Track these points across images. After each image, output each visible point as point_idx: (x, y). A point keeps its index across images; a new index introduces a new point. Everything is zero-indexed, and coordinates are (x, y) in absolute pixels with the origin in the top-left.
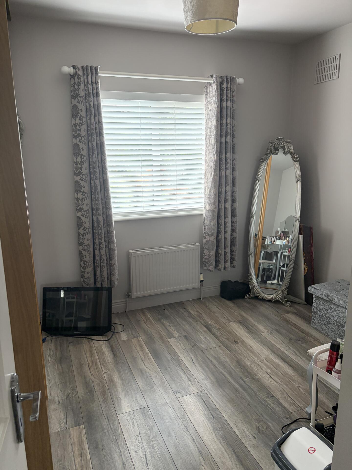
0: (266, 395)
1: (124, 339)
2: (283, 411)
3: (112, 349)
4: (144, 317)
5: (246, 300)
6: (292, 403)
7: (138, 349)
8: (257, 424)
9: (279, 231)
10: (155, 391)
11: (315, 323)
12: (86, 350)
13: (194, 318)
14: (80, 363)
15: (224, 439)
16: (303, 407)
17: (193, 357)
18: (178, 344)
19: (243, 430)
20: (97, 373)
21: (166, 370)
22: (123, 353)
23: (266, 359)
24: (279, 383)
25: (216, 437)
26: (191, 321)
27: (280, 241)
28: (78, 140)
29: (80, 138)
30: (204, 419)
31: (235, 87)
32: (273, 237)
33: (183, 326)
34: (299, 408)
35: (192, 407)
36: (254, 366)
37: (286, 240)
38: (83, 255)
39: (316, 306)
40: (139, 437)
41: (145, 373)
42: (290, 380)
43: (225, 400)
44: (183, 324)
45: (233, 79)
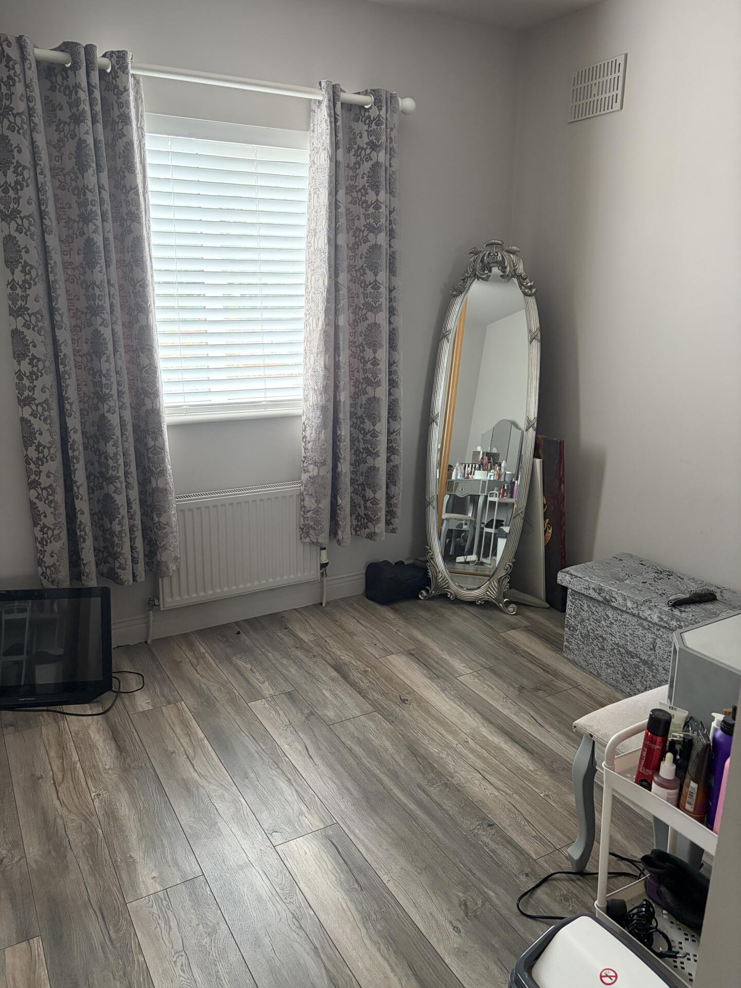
0: (477, 823)
1: (142, 707)
2: (518, 858)
3: (115, 736)
4: (192, 653)
5: (420, 602)
6: (535, 837)
7: (178, 731)
8: (460, 894)
9: (479, 452)
10: (220, 833)
11: (570, 650)
12: (48, 740)
13: (307, 651)
14: (33, 775)
15: (388, 940)
16: (559, 845)
17: (308, 742)
18: (274, 713)
19: (431, 914)
20: (76, 800)
21: (247, 778)
22: (140, 744)
23: (473, 738)
24: (503, 791)
25: (370, 937)
26: (302, 657)
27: (481, 472)
28: (13, 225)
29: (19, 221)
30: (339, 894)
31: (396, 119)
32: (467, 465)
33: (283, 670)
34: (551, 847)
35: (310, 866)
36: (448, 754)
37: (495, 470)
38: (39, 511)
39: (573, 613)
40: (182, 956)
41: (194, 790)
42: (526, 782)
43: (387, 841)
44: (282, 664)
45: (392, 98)
